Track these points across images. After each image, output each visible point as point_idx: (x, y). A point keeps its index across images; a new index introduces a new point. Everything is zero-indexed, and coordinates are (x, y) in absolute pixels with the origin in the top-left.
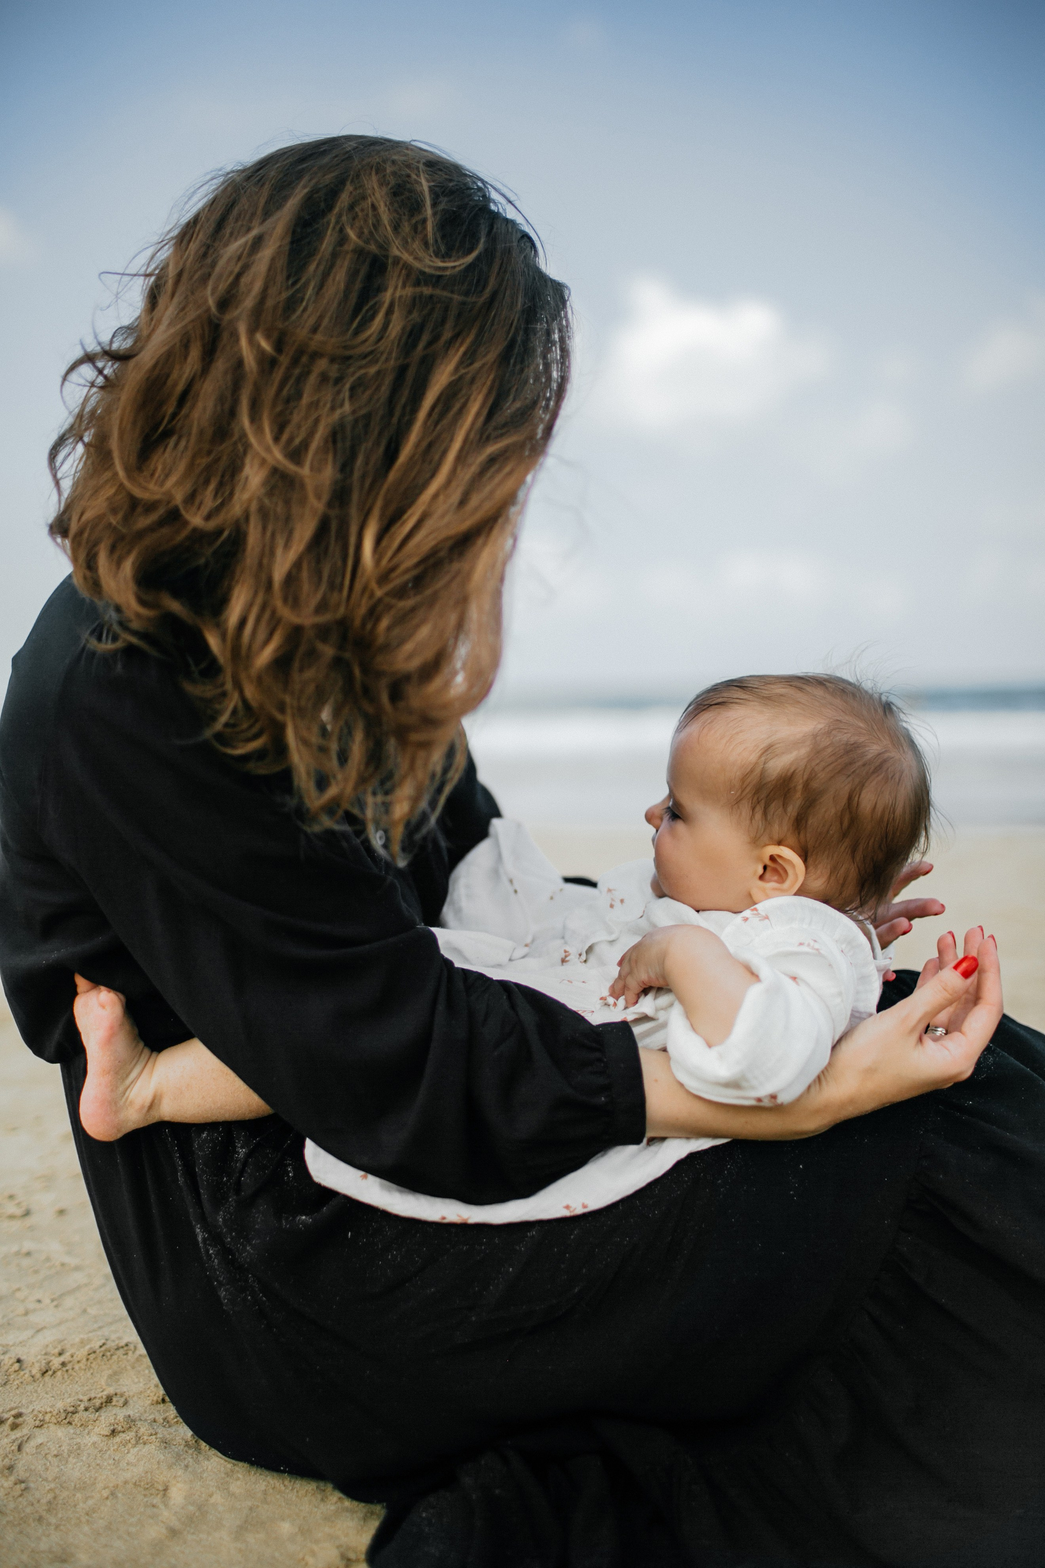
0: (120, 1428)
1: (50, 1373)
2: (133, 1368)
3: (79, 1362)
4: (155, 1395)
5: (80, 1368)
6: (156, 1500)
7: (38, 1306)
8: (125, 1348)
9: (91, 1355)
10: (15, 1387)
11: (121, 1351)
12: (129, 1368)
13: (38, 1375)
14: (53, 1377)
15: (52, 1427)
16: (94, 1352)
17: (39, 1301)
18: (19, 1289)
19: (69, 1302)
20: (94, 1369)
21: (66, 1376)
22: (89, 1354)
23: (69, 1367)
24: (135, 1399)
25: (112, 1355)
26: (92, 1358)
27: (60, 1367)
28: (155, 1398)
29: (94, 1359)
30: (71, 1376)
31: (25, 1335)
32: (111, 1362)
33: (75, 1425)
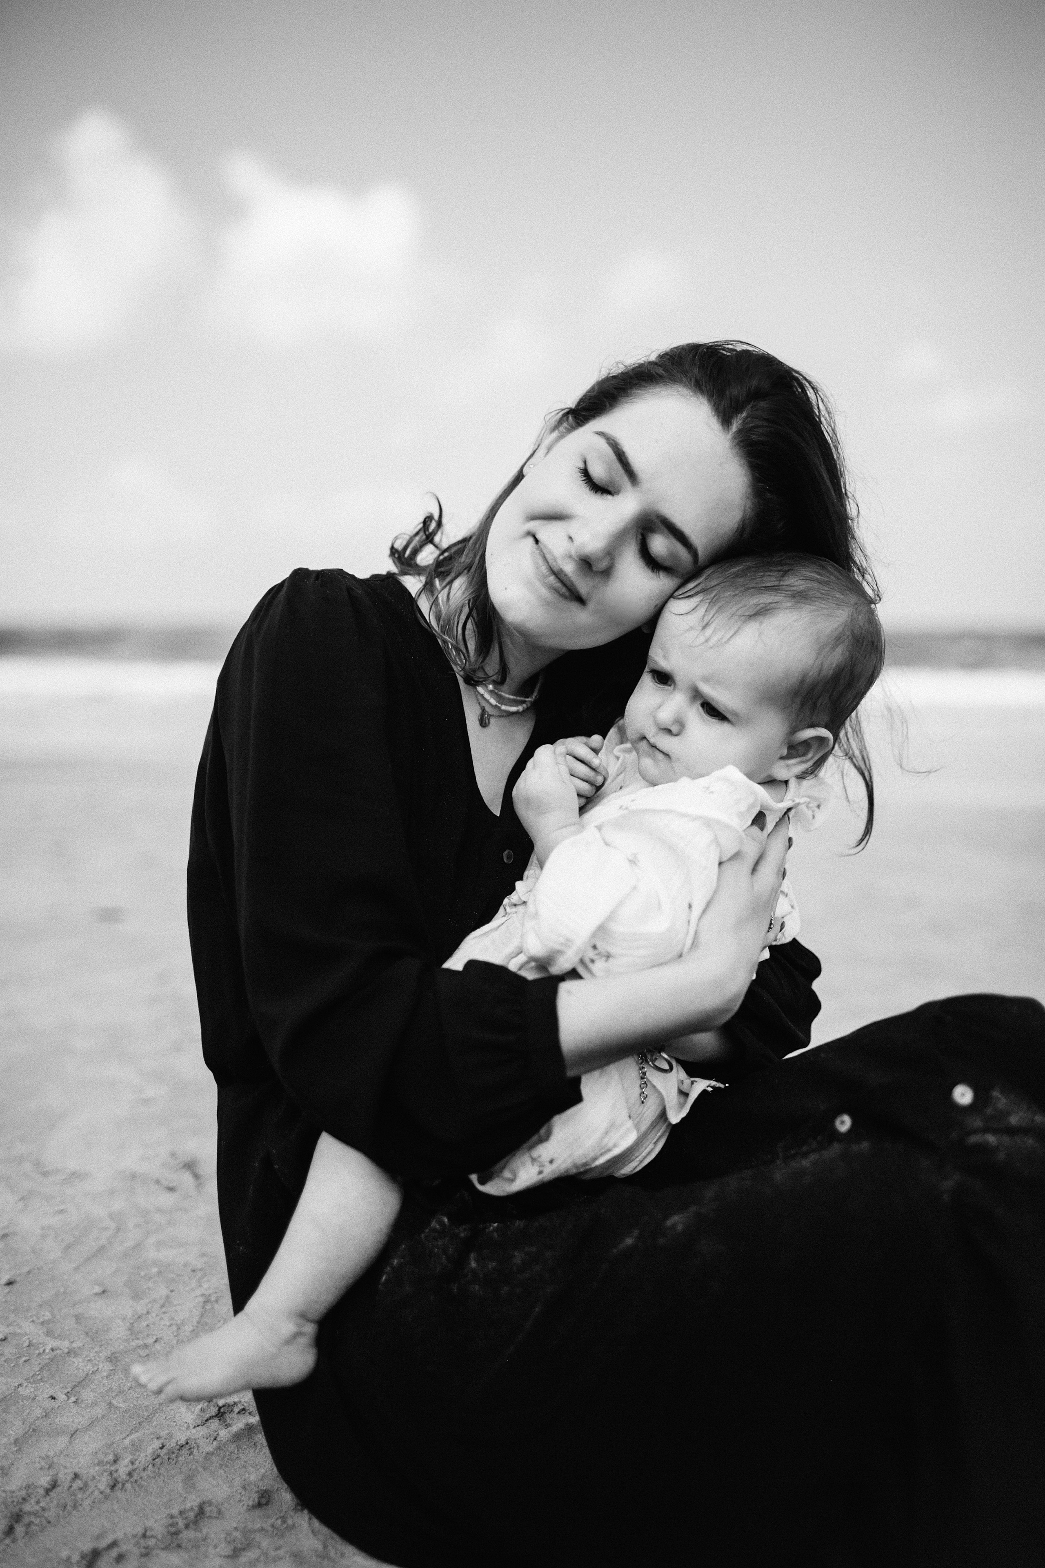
0: (239, 1546)
1: (120, 1486)
2: (205, 1468)
3: (144, 1469)
4: (249, 1498)
5: (149, 1476)
7: (55, 1404)
8: (187, 1447)
9: (157, 1460)
10: (88, 1509)
11: (185, 1452)
12: (200, 1469)
13: (108, 1491)
14: (123, 1491)
15: (163, 1554)
16: (159, 1456)
17: (53, 1398)
18: (20, 1386)
19: (88, 1395)
20: (164, 1476)
21: (137, 1489)
22: (154, 1460)
23: (135, 1476)
24: (226, 1505)
25: (177, 1457)
26: (159, 1463)
27: (128, 1478)
28: (251, 1503)
29: (161, 1464)
30: (142, 1486)
31: (62, 1442)
32: (179, 1465)
33: (187, 1548)
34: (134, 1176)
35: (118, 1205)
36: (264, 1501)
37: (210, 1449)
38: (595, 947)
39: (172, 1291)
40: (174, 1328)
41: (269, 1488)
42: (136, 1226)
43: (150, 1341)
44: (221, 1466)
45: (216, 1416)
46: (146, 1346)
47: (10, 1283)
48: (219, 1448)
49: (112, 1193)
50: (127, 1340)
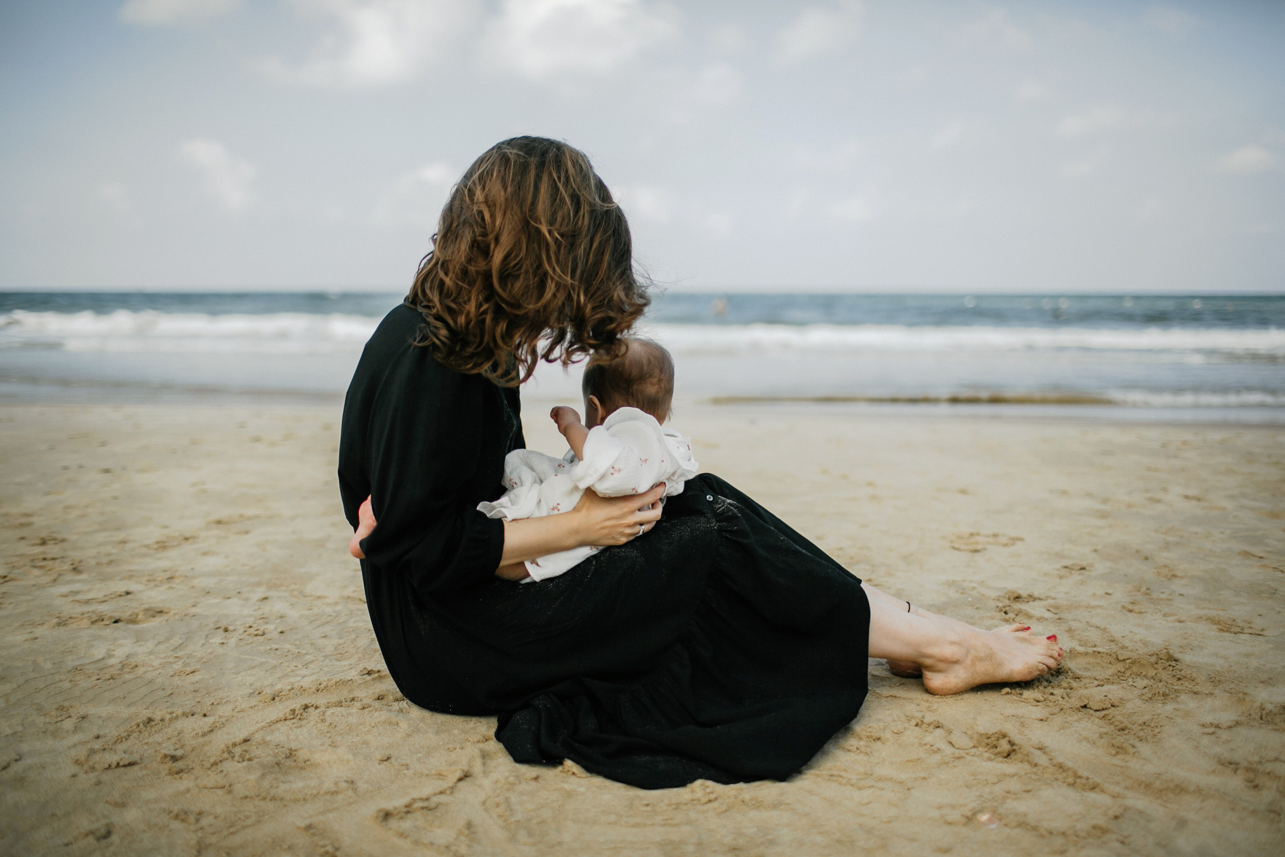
1: (320, 691)
3: (332, 686)
5: (333, 689)
6: (396, 727)
7: (296, 668)
10: (305, 696)
11: (350, 683)
13: (315, 692)
14: (322, 692)
16: (339, 683)
17: (296, 666)
18: (282, 663)
20: (340, 688)
21: (327, 691)
22: (336, 684)
23: (327, 688)
24: (364, 699)
25: (347, 683)
27: (324, 688)
28: (375, 698)
29: (339, 685)
30: (330, 691)
31: (299, 679)
32: (346, 686)
33: (345, 707)
34: (349, 597)
35: (339, 608)
36: (380, 698)
37: (361, 682)
38: (613, 468)
39: (358, 637)
40: (355, 648)
41: (384, 694)
42: (346, 615)
43: (344, 652)
44: (365, 688)
45: (367, 674)
46: (341, 654)
47: (282, 632)
48: (365, 682)
49: (336, 603)
50: (333, 651)
